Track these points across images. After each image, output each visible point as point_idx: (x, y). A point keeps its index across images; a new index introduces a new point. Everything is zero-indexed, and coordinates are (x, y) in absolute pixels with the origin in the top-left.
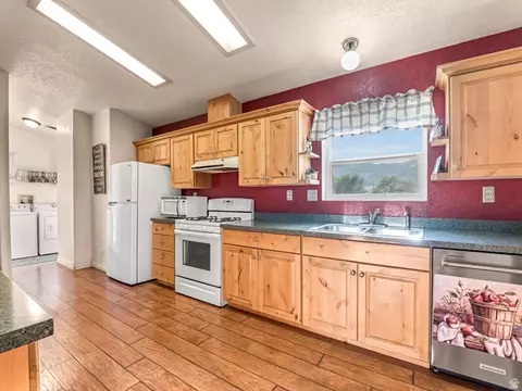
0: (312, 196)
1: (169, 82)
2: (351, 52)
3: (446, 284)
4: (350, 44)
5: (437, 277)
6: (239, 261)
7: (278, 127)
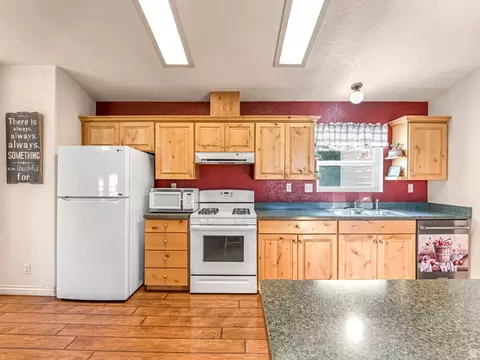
0: (308, 188)
1: (191, 65)
2: (357, 93)
3: (424, 239)
4: (357, 87)
5: (420, 236)
6: (279, 247)
7: (298, 133)
